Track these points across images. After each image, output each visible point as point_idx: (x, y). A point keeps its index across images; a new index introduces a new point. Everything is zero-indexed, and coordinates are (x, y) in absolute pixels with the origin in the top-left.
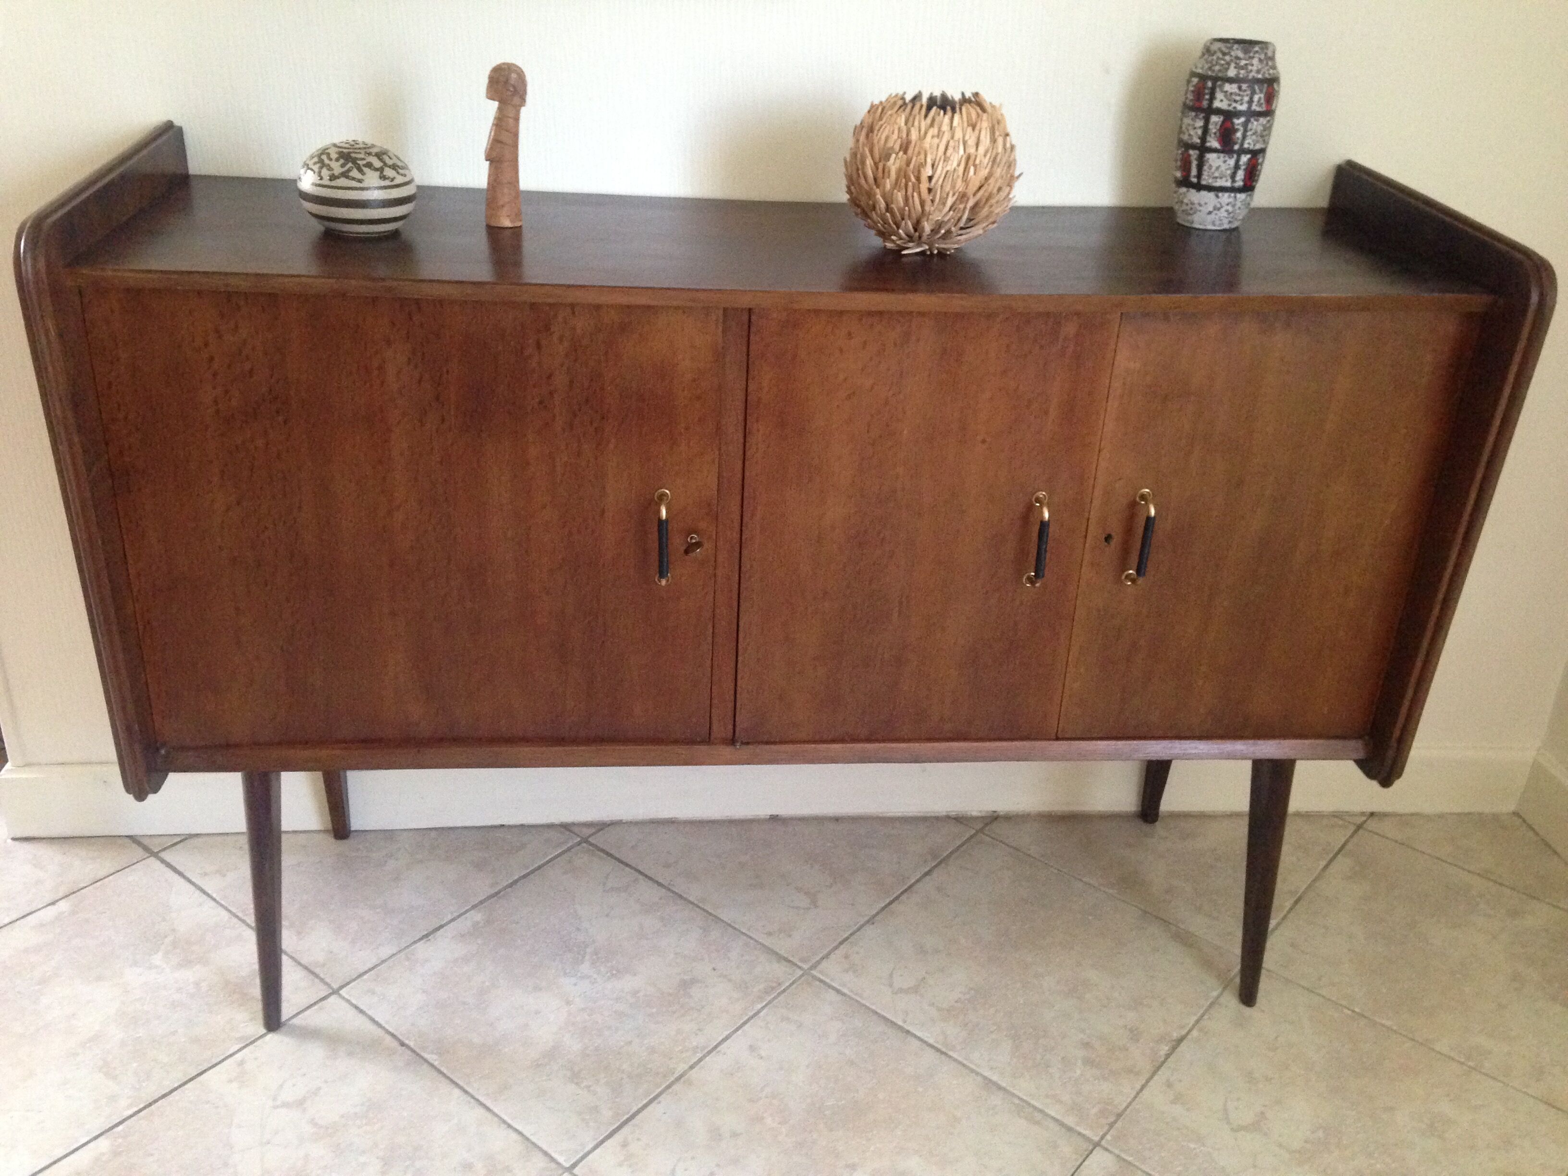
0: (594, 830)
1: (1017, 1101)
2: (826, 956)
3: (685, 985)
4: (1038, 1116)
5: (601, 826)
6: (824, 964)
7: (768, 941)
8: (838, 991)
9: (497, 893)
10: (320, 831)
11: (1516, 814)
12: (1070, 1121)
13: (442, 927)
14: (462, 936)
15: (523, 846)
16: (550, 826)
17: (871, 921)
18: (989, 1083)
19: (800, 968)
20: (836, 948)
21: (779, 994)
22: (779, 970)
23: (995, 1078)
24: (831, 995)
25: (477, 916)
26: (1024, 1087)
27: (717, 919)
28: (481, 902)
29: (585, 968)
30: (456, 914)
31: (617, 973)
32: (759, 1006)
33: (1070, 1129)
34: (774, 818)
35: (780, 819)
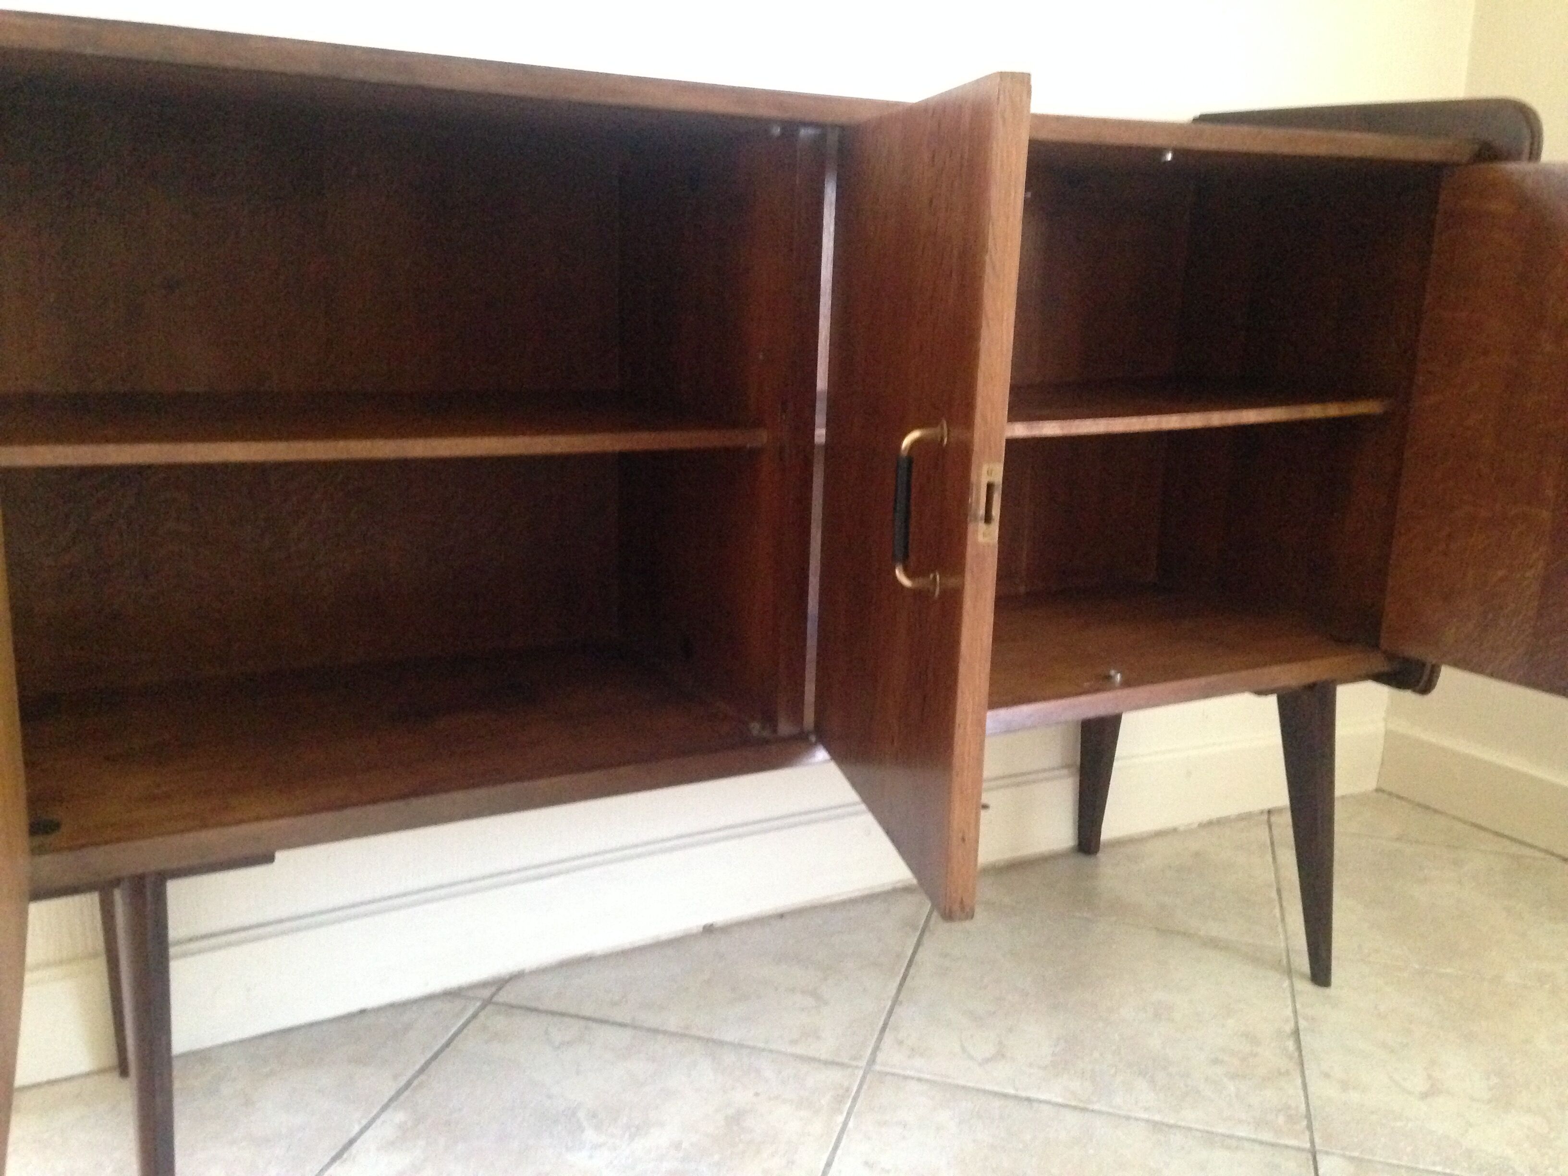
0: (493, 989)
1: (1199, 1134)
2: (876, 1049)
3: (736, 1119)
4: (1234, 1143)
5: (501, 983)
6: (880, 1057)
7: (799, 1050)
8: (919, 1080)
9: (408, 1084)
10: (88, 1075)
11: (1378, 790)
12: (1267, 1136)
13: (351, 1142)
14: (392, 1143)
15: (407, 1028)
16: (431, 998)
17: (896, 1001)
18: (1157, 1126)
19: (857, 1067)
20: (880, 1039)
21: (855, 1099)
22: (835, 1076)
23: (1157, 1118)
24: (913, 1085)
25: (397, 1116)
26: (1190, 1116)
27: (721, 1043)
28: (391, 1100)
29: (590, 1135)
30: (364, 1122)
31: (636, 1131)
32: (841, 1119)
33: (1273, 1145)
34: (709, 930)
35: (717, 929)
